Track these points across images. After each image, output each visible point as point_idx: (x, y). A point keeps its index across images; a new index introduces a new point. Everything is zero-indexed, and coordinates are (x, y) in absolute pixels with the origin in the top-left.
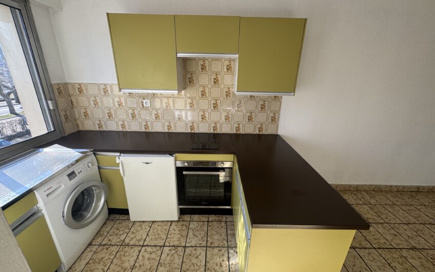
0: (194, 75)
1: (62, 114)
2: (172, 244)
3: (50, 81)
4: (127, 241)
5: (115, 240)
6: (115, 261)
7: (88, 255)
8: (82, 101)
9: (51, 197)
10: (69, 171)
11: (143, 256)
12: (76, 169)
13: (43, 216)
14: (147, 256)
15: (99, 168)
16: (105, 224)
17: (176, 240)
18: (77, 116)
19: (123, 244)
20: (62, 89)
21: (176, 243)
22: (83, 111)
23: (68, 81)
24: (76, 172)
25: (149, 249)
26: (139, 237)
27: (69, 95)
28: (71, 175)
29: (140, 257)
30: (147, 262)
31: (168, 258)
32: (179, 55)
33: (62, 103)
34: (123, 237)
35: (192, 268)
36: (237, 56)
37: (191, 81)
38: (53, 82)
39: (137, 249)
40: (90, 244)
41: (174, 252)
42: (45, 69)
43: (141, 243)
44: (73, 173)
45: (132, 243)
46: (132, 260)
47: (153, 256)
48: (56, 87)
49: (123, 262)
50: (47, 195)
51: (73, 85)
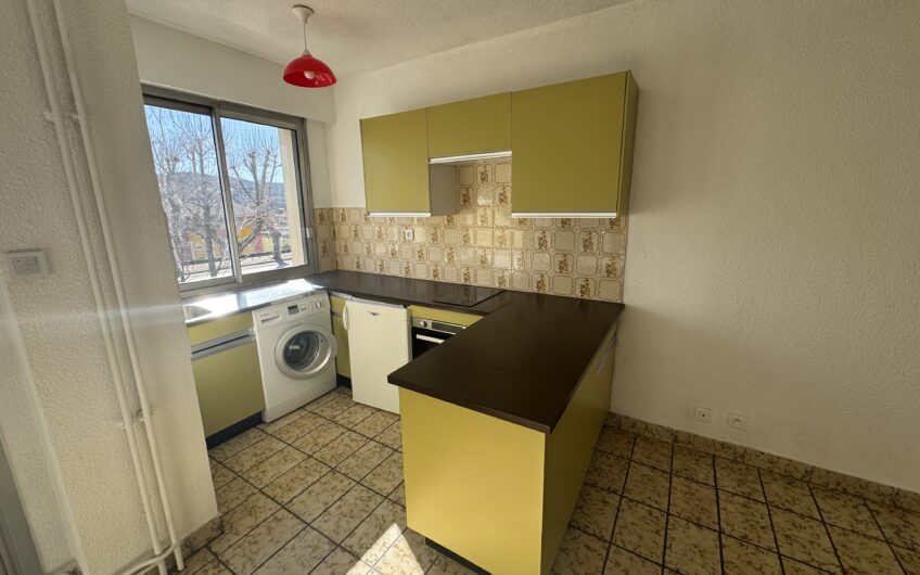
0: (470, 190)
1: (321, 245)
2: (382, 441)
3: (313, 205)
4: (338, 418)
5: (328, 413)
6: (313, 433)
7: (295, 417)
8: (345, 231)
9: (267, 324)
10: (292, 304)
11: (342, 440)
12: (300, 304)
13: (255, 342)
14: (347, 441)
15: (332, 313)
16: (329, 393)
17: (391, 438)
18: (338, 251)
19: (333, 420)
20: (325, 215)
21: (388, 442)
22: (343, 243)
23: (334, 206)
24: (300, 308)
25: (354, 436)
26: (352, 419)
27: (333, 224)
28: (293, 309)
29: (339, 440)
30: (342, 447)
31: (367, 453)
32: (433, 161)
33: (323, 231)
34: (336, 413)
35: (386, 476)
36: (509, 153)
37: (466, 200)
38: (316, 207)
39: (341, 430)
40: (303, 407)
41: (378, 449)
42: (310, 191)
43: (350, 426)
44: (295, 307)
45: (341, 422)
46: (329, 438)
47: (353, 444)
48: (318, 212)
49: (319, 437)
50: (263, 321)
51: (338, 210)
